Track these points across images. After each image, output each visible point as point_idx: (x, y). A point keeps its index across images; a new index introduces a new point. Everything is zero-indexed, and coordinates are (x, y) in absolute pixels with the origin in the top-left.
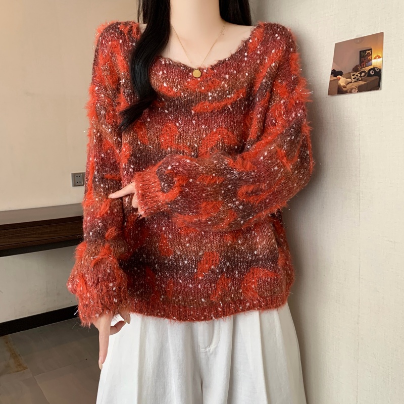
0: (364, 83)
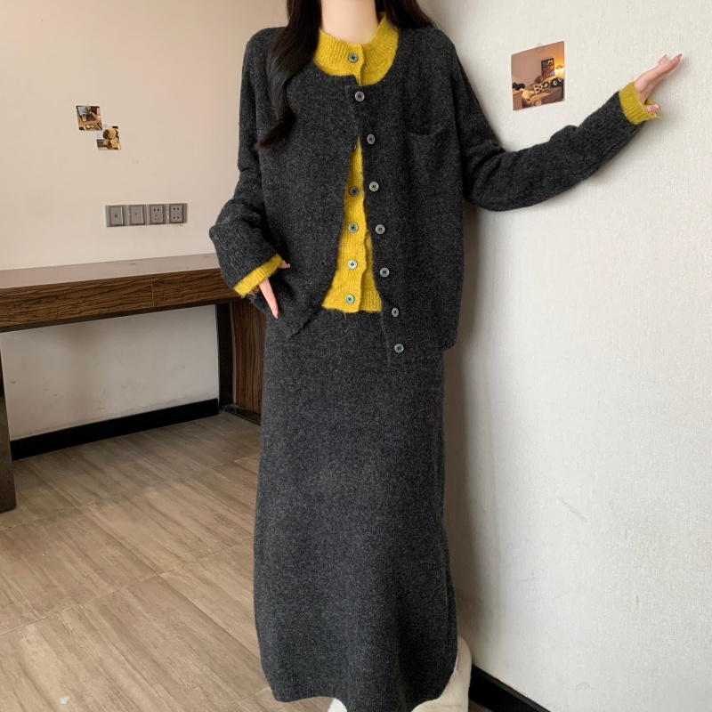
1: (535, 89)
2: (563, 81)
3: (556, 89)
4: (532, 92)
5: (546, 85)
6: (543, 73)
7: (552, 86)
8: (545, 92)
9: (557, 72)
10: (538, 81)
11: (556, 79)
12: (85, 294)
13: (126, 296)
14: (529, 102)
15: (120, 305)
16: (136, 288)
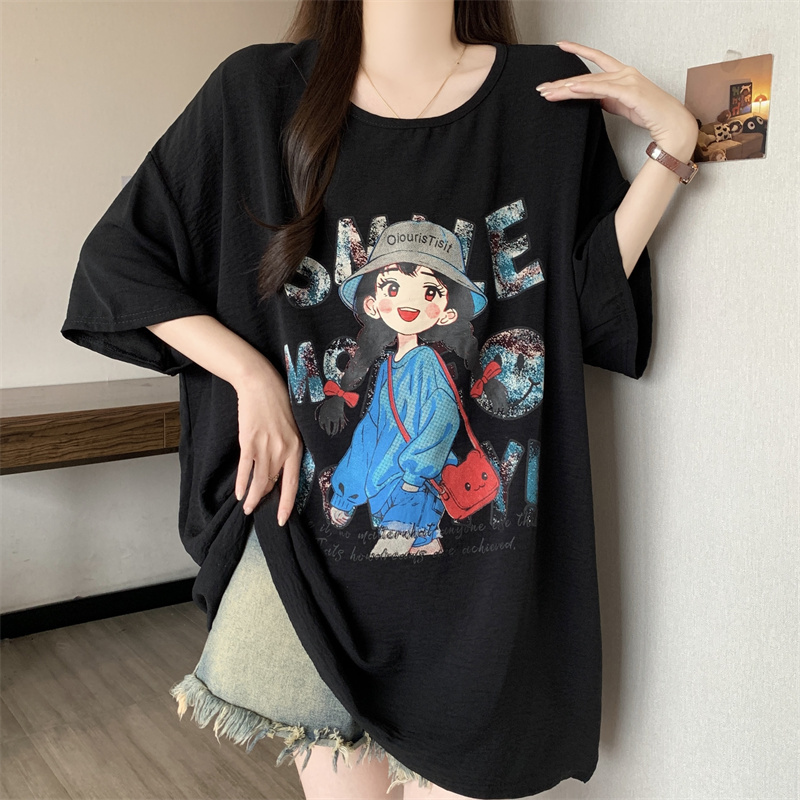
0: (737, 143)
1: (717, 132)
2: (766, 122)
3: (752, 136)
4: (711, 137)
5: (735, 128)
6: (732, 105)
7: (746, 130)
8: (733, 139)
9: (757, 108)
10: (722, 119)
11: (754, 119)
12: (71, 430)
13: (130, 432)
14: (705, 154)
15: (117, 445)
16: (142, 423)
